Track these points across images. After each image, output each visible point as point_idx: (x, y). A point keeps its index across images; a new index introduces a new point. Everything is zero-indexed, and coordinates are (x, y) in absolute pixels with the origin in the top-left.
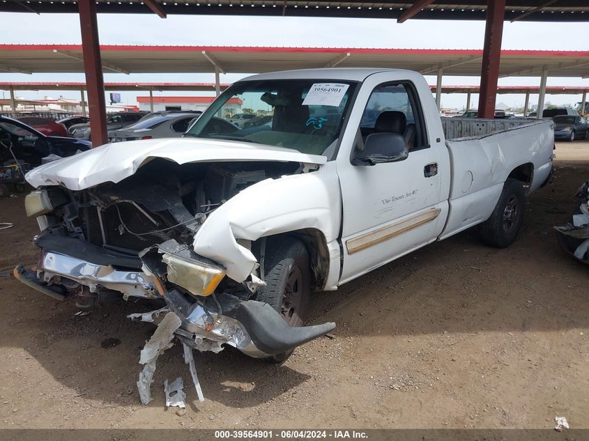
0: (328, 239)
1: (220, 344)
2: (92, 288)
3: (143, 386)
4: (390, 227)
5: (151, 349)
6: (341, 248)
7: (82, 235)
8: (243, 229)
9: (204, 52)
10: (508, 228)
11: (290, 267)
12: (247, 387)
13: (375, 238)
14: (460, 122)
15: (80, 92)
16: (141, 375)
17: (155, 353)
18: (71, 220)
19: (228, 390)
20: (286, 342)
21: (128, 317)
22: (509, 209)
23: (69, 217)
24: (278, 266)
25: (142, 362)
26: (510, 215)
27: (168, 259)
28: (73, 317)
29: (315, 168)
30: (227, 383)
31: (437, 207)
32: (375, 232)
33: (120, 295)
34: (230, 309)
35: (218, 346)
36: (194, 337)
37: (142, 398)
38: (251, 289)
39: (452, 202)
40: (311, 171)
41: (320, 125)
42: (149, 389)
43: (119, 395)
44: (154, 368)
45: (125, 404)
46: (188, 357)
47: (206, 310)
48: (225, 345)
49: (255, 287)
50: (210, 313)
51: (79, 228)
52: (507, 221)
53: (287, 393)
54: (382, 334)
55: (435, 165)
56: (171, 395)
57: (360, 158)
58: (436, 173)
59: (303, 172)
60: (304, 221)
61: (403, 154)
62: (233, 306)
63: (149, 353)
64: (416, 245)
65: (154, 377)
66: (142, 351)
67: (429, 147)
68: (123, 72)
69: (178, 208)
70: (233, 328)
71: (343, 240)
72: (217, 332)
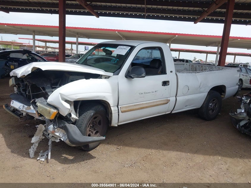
0: (111, 105)
1: (59, 139)
2: (24, 114)
3: (32, 151)
4: (143, 104)
5: (36, 138)
6: (118, 109)
7: (25, 95)
8: (66, 96)
9: (117, 32)
10: (212, 112)
11: (92, 114)
12: (71, 158)
13: (135, 108)
14: (202, 66)
15: (71, 45)
16: (32, 147)
17: (38, 139)
18: (22, 89)
19: (63, 158)
20: (80, 141)
21: (36, 126)
22: (213, 104)
23: (22, 88)
24: (86, 113)
25: (32, 142)
26: (212, 107)
27: (38, 104)
28: (24, 126)
29: (107, 77)
30: (64, 155)
31: (169, 99)
32: (135, 105)
33: (33, 118)
34: (61, 126)
35: (58, 140)
36: (49, 135)
37: (30, 155)
38: (72, 120)
39: (177, 98)
40: (105, 78)
41: (116, 62)
42: (34, 152)
43: (24, 154)
44: (37, 145)
45: (25, 157)
46: (50, 143)
47: (54, 125)
48: (60, 140)
49: (74, 120)
50: (55, 127)
51: (24, 92)
52: (211, 109)
53: (84, 162)
54: (135, 147)
55: (168, 82)
56: (41, 156)
57: (128, 76)
58: (169, 85)
59: (102, 78)
60: (98, 97)
61: (143, 75)
62: (63, 125)
63: (35, 139)
64: (158, 113)
65: (37, 149)
66: (33, 138)
67: (166, 74)
68: (86, 38)
69: (48, 87)
70: (64, 134)
71: (119, 107)
72: (57, 134)
